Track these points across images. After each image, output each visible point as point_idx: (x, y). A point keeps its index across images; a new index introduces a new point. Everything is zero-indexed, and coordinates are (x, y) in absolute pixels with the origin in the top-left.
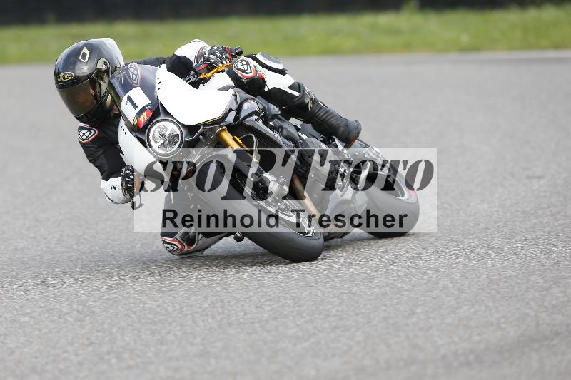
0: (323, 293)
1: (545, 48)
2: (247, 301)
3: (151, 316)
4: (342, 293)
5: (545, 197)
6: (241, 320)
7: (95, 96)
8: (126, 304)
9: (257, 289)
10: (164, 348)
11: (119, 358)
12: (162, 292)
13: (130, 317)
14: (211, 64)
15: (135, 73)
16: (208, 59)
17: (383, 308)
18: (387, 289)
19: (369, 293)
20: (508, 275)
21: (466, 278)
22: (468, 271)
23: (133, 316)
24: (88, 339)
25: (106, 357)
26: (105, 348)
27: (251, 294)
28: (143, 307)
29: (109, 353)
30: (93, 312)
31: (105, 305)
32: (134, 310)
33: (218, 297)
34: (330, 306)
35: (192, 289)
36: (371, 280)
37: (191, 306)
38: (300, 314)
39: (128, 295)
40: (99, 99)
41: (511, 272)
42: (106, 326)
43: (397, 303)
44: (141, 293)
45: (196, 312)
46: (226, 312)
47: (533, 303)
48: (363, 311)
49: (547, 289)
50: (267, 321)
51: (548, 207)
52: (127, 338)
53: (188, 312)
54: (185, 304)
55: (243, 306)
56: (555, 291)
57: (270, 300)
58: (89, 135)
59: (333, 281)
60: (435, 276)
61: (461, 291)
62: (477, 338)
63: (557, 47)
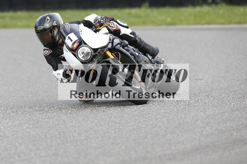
0: (107, 129)
1: (204, 24)
2: (75, 132)
3: (33, 138)
4: (116, 129)
5: (203, 88)
6: (72, 140)
7: (52, 36)
8: (22, 133)
9: (79, 126)
10: (38, 152)
11: (19, 156)
12: (37, 128)
13: (24, 138)
14: (102, 23)
15: (68, 27)
16: (100, 22)
17: (133, 135)
18: (135, 127)
19: (127, 129)
20: (187, 121)
21: (169, 122)
22: (170, 119)
23: (25, 138)
24: (5, 148)
25: (13, 156)
26: (13, 152)
27: (76, 129)
28: (29, 134)
29: (14, 154)
30: (8, 136)
31: (13, 133)
32: (26, 135)
33: (62, 130)
34: (110, 134)
35: (50, 126)
36: (128, 123)
37: (50, 134)
38: (97, 137)
39: (22, 129)
40: (53, 37)
41: (188, 120)
42: (13, 142)
43: (139, 133)
44: (28, 128)
45: (53, 137)
46: (65, 136)
47: (198, 134)
48: (125, 136)
49: (204, 128)
50: (83, 140)
51: (205, 92)
52: (22, 148)
53: (49, 137)
54: (48, 133)
55: (73, 134)
56: (207, 128)
57: (84, 131)
58: (48, 52)
59: (112, 123)
60: (156, 121)
61: (167, 128)
62: (173, 148)
63: (209, 23)
